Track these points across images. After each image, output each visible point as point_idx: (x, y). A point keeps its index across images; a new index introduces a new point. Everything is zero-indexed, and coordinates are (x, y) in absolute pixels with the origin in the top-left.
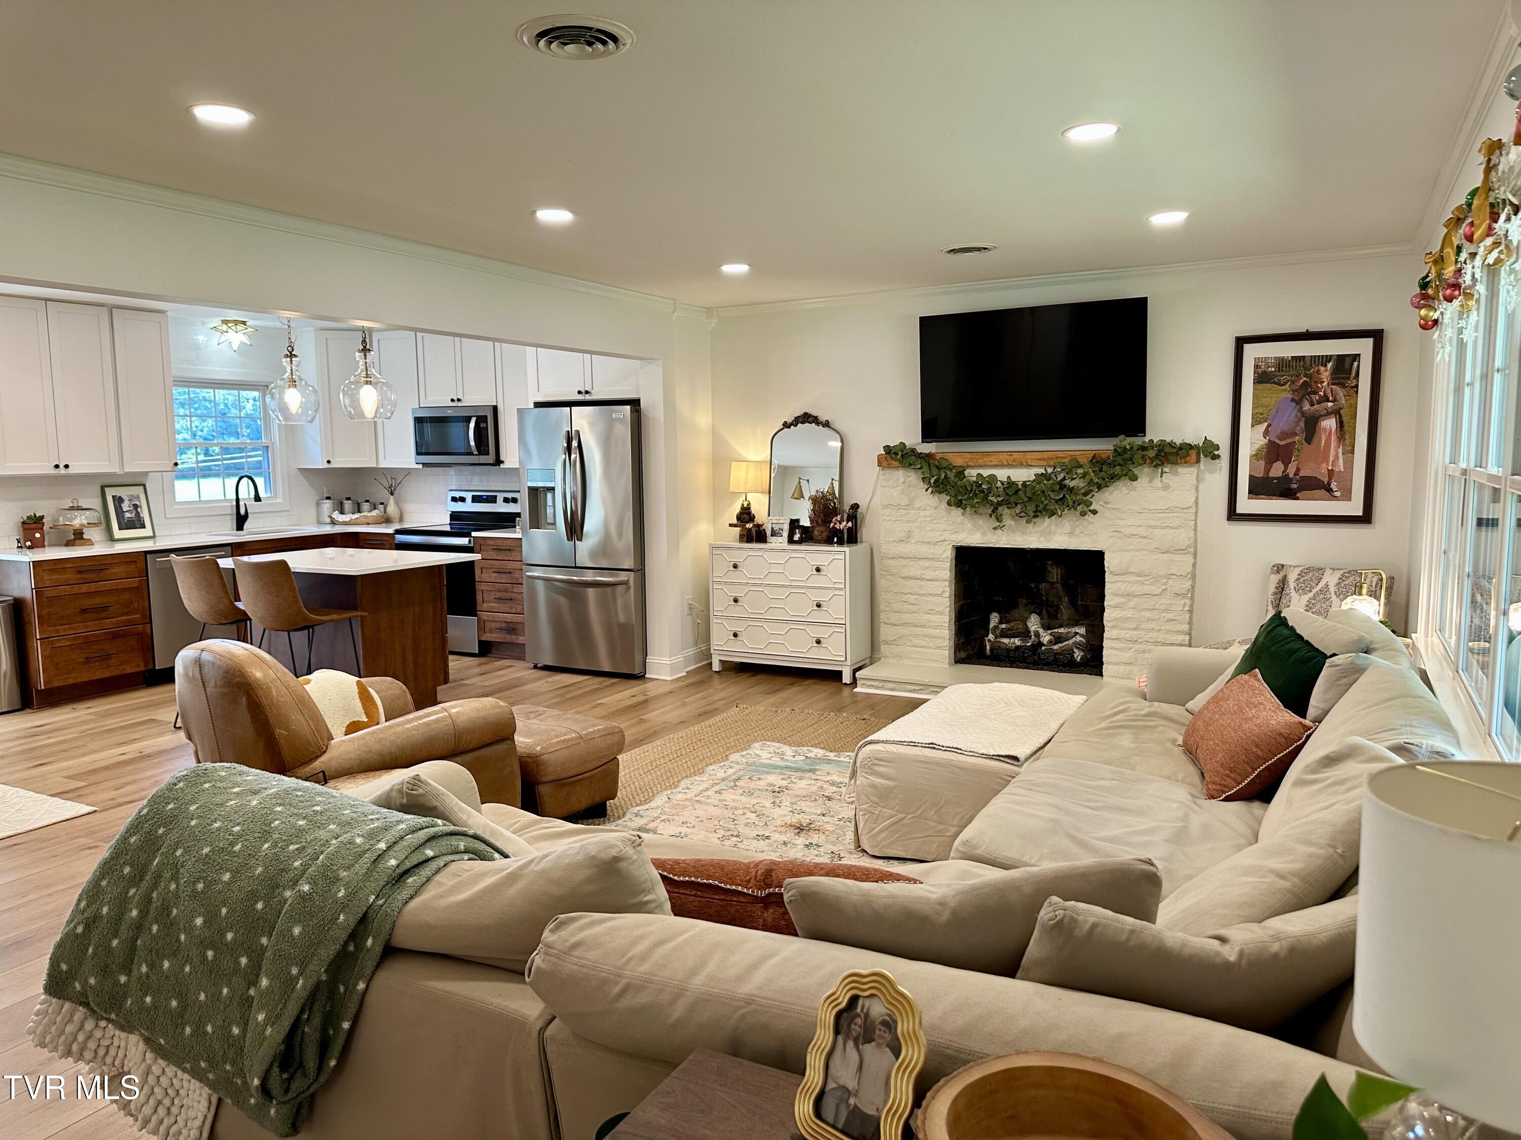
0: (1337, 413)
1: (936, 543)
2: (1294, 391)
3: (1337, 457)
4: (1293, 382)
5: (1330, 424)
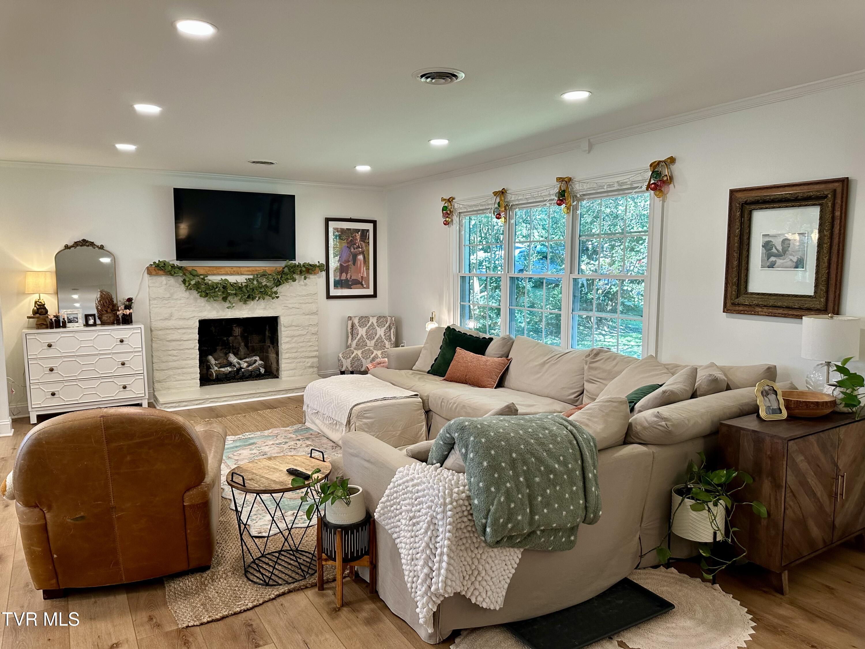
0: (363, 253)
1: (188, 319)
2: (348, 243)
3: (364, 271)
4: (347, 239)
5: (361, 257)
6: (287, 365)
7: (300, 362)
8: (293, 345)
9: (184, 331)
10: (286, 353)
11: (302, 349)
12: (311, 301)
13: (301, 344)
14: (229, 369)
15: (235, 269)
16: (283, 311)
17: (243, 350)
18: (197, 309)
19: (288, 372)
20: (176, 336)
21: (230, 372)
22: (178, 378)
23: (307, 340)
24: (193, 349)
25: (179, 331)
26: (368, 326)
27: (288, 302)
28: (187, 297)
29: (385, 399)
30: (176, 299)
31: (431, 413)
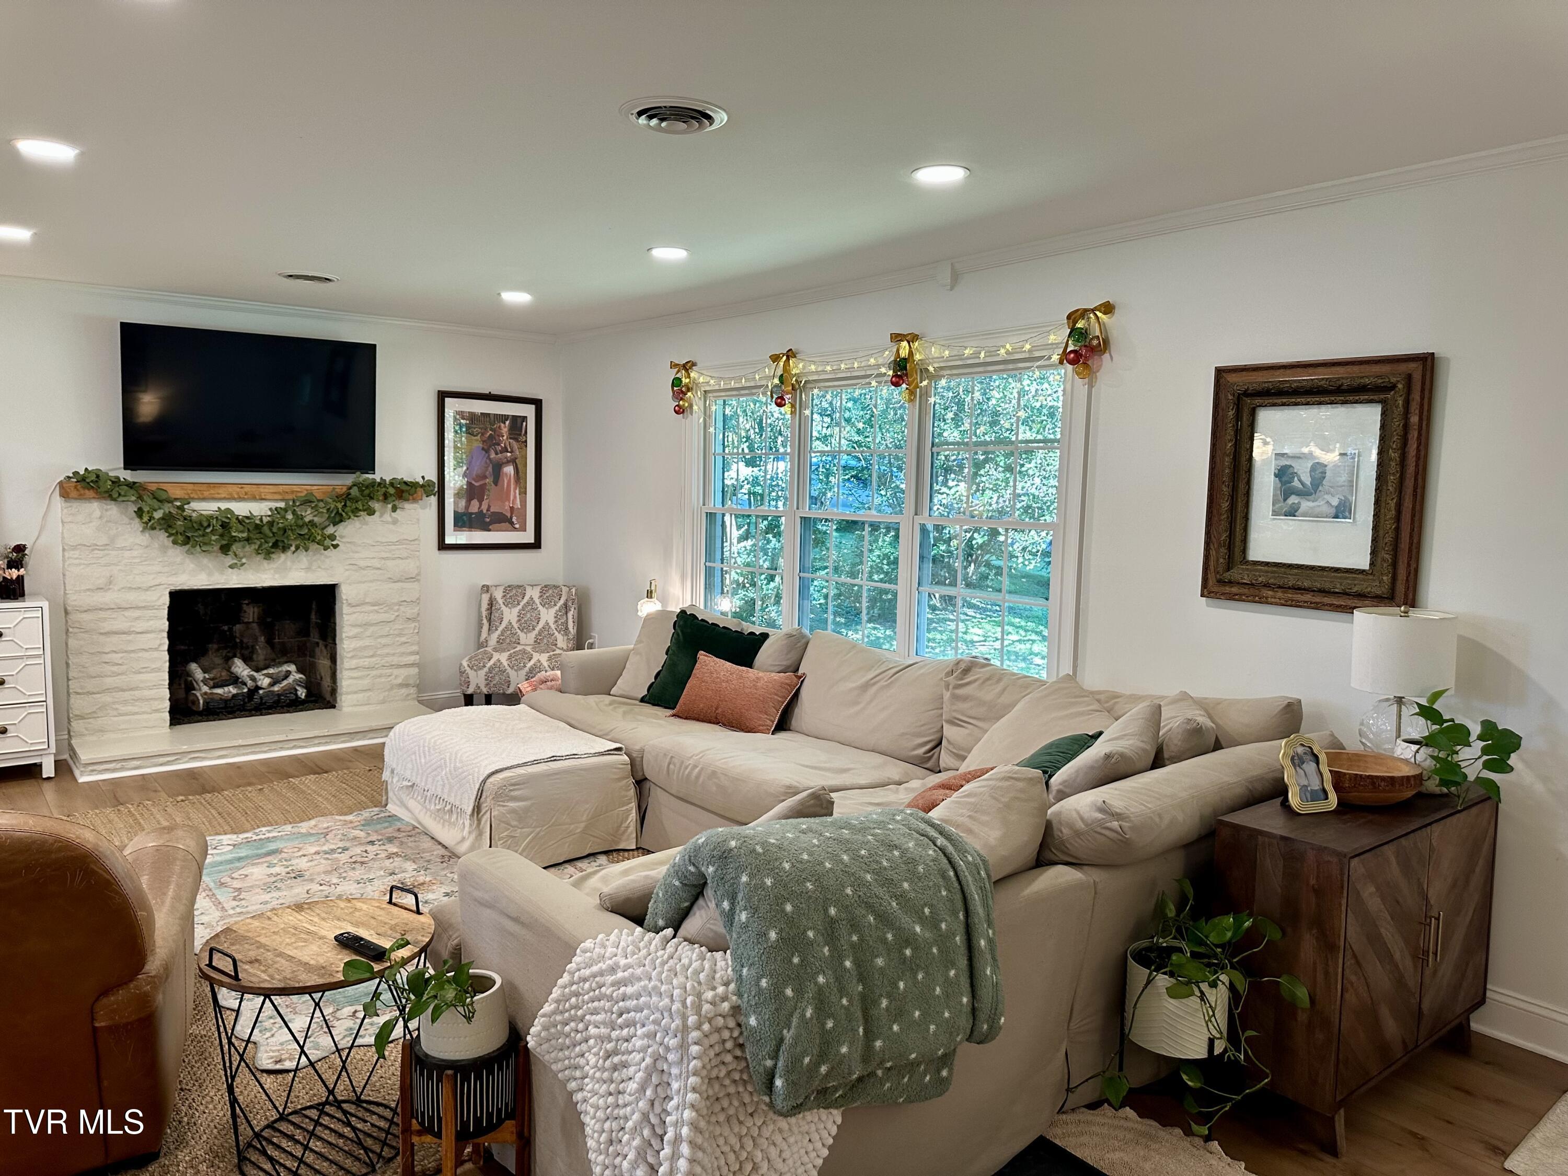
0: (513, 461)
1: (148, 589)
2: (484, 441)
3: (515, 497)
4: (483, 434)
5: (509, 470)
6: (355, 681)
7: (380, 676)
8: (367, 642)
9: (137, 613)
10: (352, 657)
11: (386, 651)
12: (405, 555)
13: (383, 641)
14: (232, 690)
15: (247, 488)
16: (347, 573)
17: (262, 652)
18: (166, 569)
19: (355, 696)
20: (119, 623)
21: (234, 696)
22: (123, 709)
23: (396, 632)
24: (156, 649)
25: (127, 613)
26: (522, 604)
27: (356, 555)
28: (145, 543)
29: (553, 759)
30: (122, 549)
31: (647, 785)
